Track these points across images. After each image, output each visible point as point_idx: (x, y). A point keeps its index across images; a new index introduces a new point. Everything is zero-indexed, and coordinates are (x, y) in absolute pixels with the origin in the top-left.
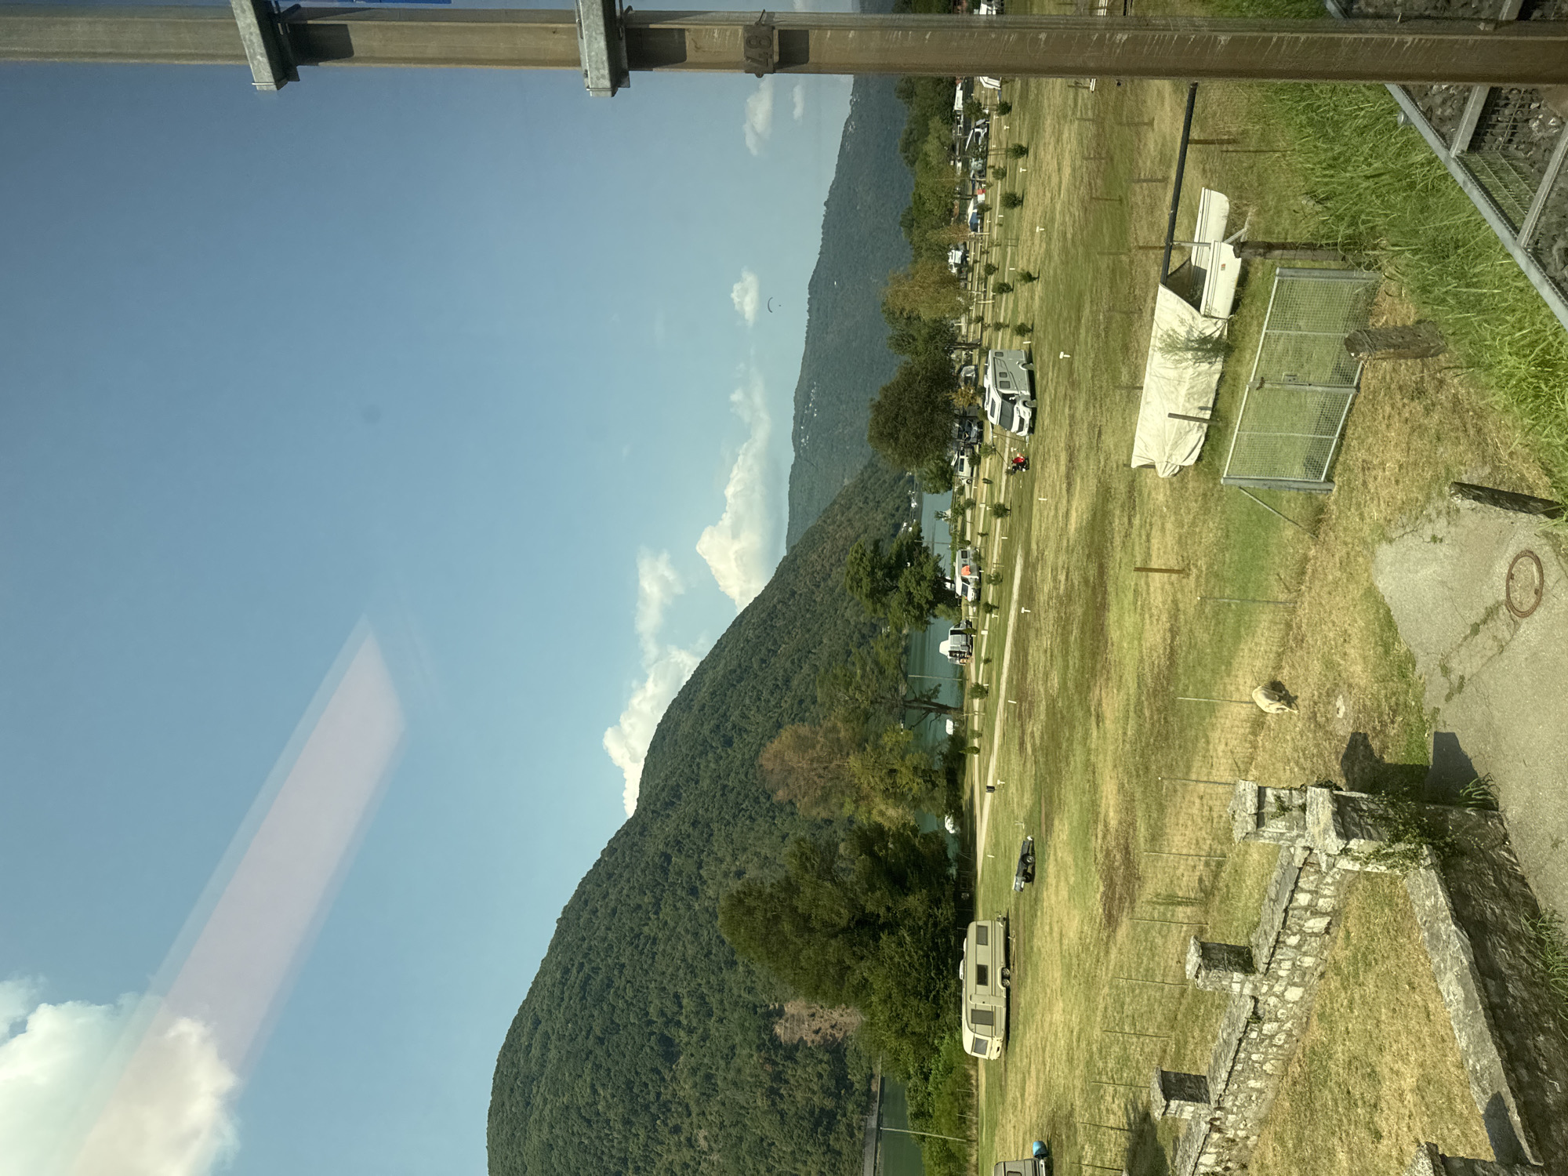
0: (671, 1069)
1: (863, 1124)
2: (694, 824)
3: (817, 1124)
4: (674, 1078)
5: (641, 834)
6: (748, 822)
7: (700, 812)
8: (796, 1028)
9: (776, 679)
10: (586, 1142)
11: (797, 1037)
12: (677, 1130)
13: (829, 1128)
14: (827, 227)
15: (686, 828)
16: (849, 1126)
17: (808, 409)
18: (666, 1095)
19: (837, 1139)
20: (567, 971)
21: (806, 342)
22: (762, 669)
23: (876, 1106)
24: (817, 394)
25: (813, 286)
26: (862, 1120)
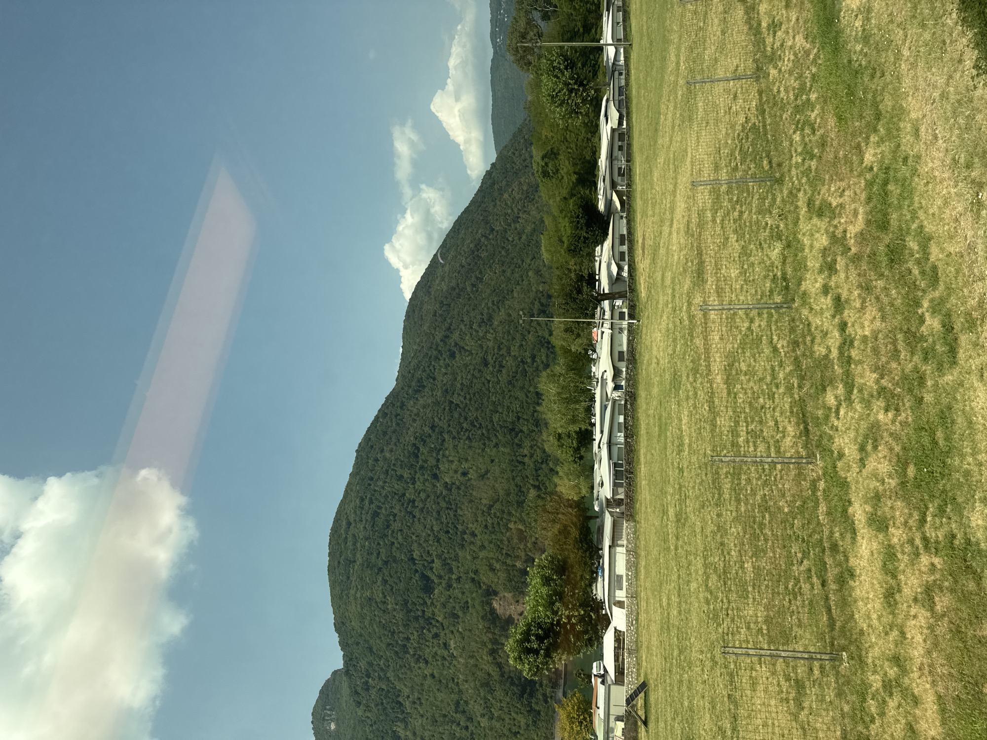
0: (430, 598)
1: (553, 694)
2: (433, 428)
3: (523, 692)
4: (432, 603)
5: (401, 408)
6: (467, 442)
7: (435, 419)
8: (507, 607)
9: (483, 315)
10: (384, 622)
11: (508, 613)
12: (436, 636)
13: (531, 695)
15: (427, 430)
16: (544, 695)
18: (428, 614)
19: (537, 703)
20: (362, 500)
22: (472, 291)
23: (562, 682)
24: (506, 3)
26: (553, 692)
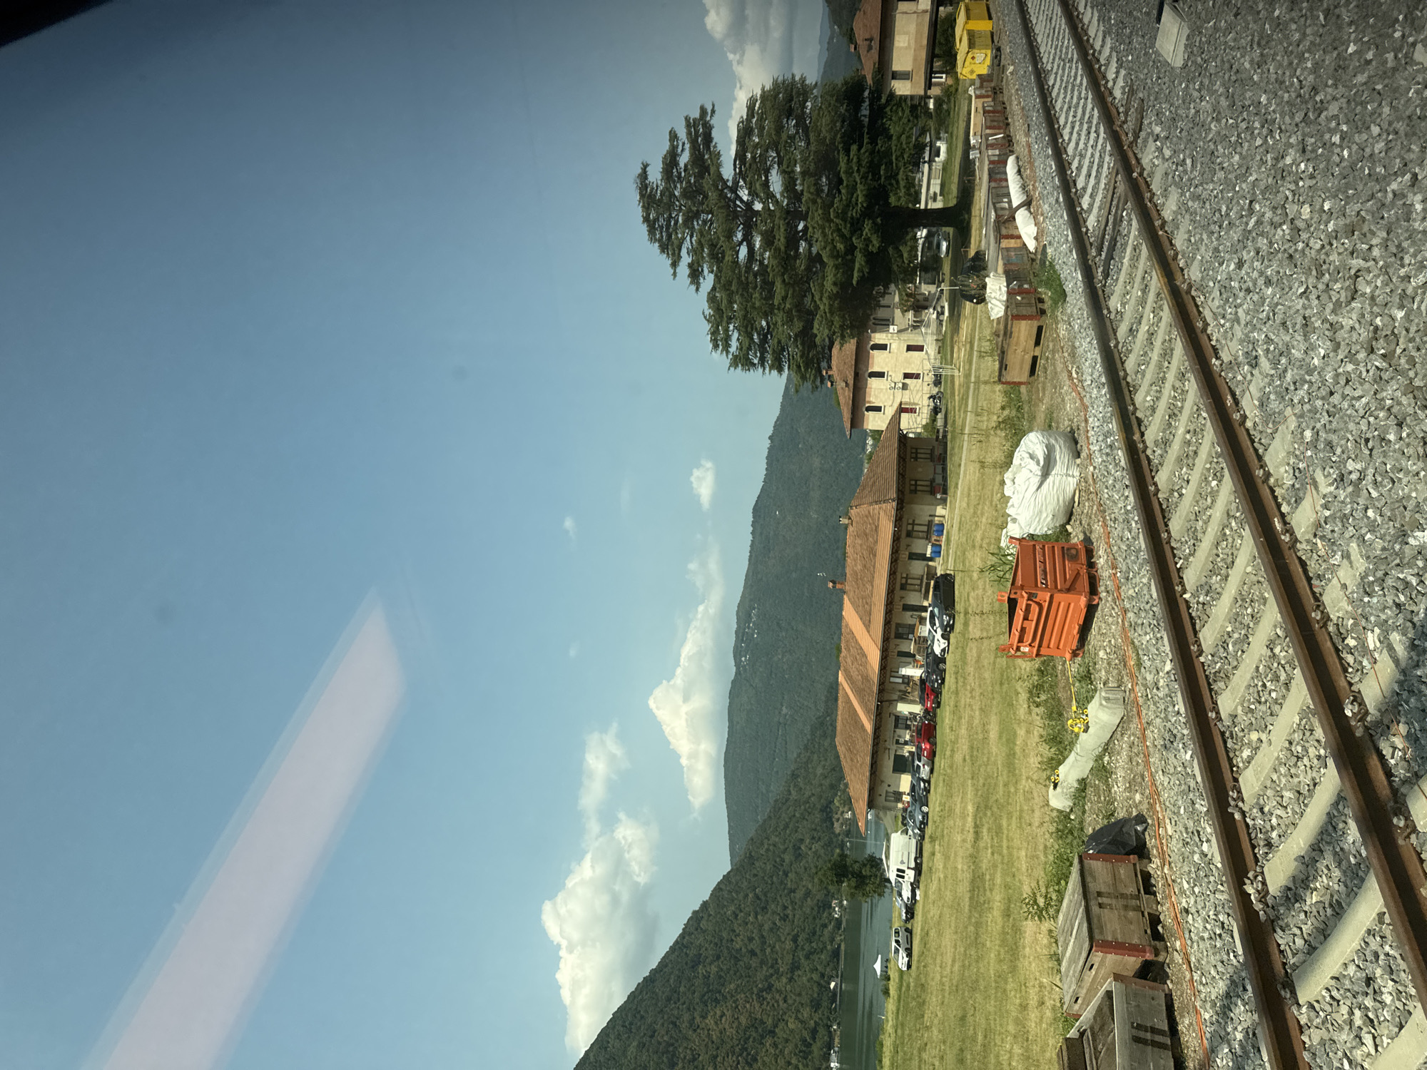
14: (770, 458)
17: (749, 627)
21: (750, 560)
24: (758, 616)
25: (757, 510)
